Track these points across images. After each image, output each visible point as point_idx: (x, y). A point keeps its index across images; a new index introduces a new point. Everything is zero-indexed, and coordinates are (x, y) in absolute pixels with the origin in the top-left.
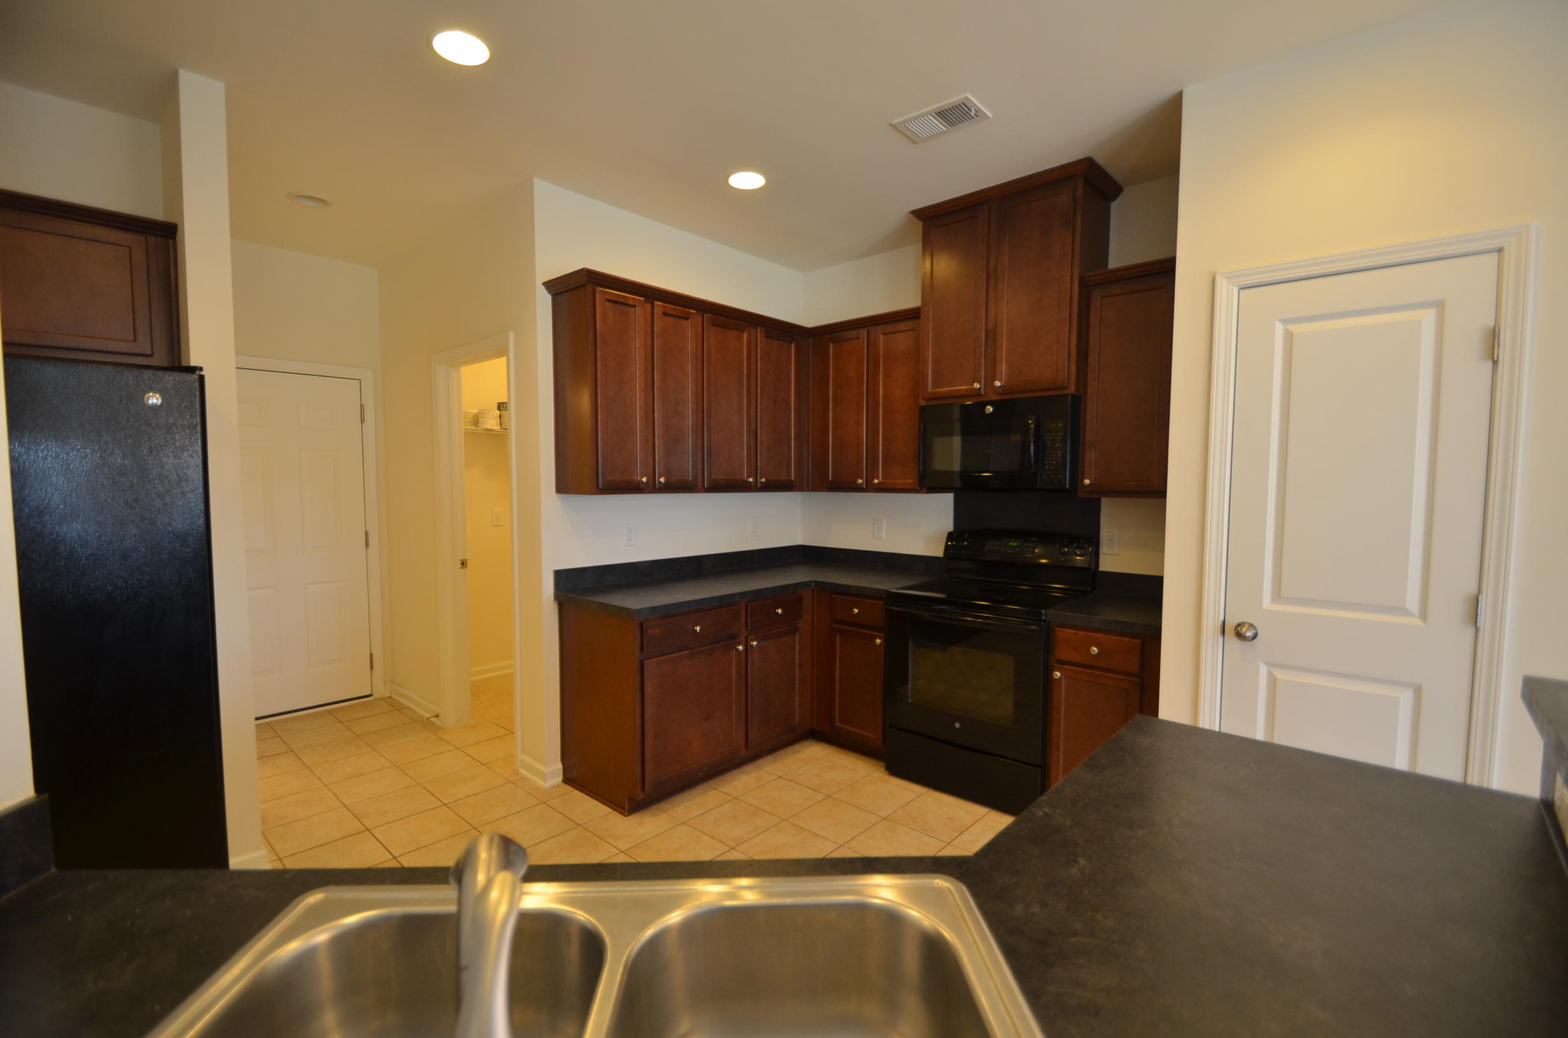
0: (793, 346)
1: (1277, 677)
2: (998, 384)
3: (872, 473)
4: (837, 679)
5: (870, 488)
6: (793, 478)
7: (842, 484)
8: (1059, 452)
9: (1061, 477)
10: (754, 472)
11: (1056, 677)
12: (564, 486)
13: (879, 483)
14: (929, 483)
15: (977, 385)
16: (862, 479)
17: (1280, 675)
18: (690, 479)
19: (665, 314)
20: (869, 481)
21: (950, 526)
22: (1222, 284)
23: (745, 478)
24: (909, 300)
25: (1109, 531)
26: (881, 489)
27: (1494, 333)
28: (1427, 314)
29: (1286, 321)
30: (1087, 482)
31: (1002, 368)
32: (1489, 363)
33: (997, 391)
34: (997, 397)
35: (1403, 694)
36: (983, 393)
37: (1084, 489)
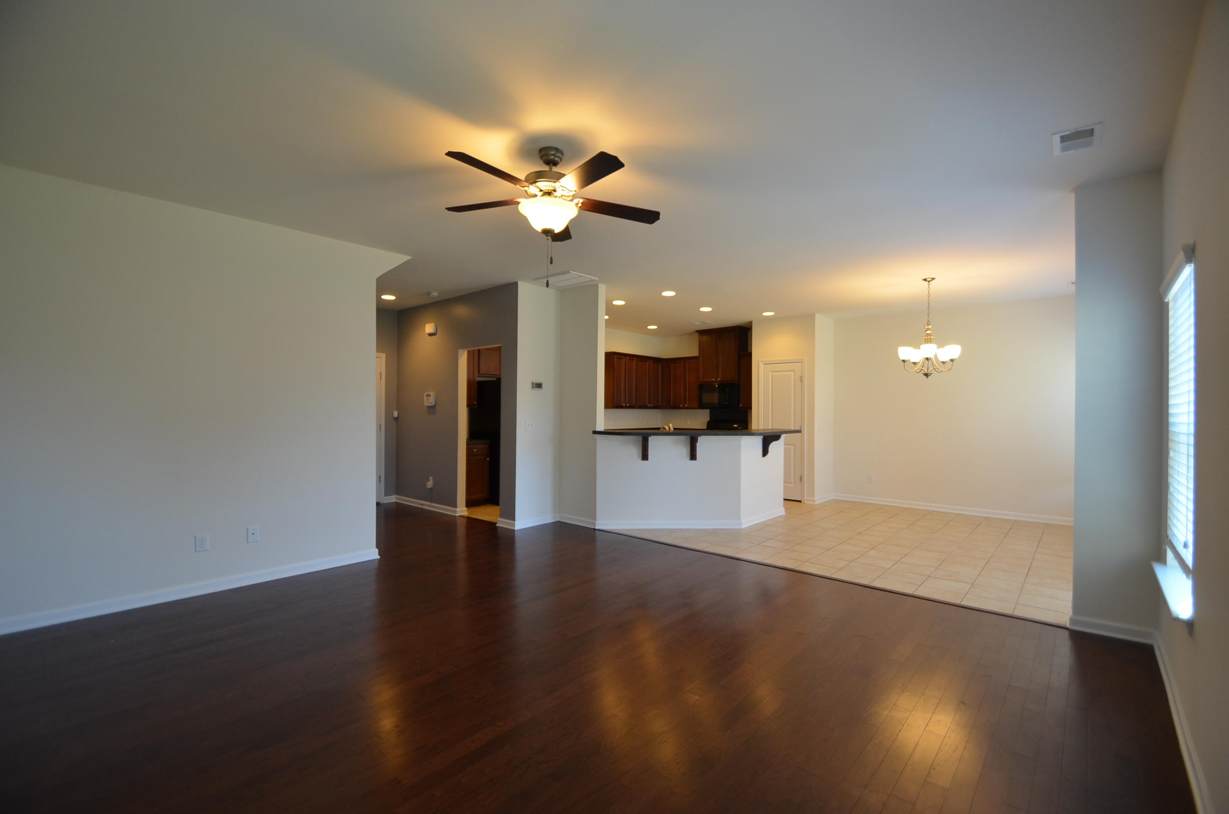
0: (660, 365)
2: (719, 379)
3: (685, 403)
5: (684, 408)
7: (675, 407)
10: (650, 403)
12: (607, 406)
13: (687, 406)
14: (701, 406)
15: (713, 380)
18: (634, 405)
19: (629, 360)
20: (684, 406)
21: (709, 419)
22: (760, 363)
24: (695, 353)
26: (687, 408)
27: (801, 377)
28: (792, 373)
29: (772, 372)
30: (741, 405)
31: (720, 375)
32: (801, 383)
33: (718, 381)
34: (718, 383)
35: (792, 447)
36: (714, 382)
37: (740, 407)
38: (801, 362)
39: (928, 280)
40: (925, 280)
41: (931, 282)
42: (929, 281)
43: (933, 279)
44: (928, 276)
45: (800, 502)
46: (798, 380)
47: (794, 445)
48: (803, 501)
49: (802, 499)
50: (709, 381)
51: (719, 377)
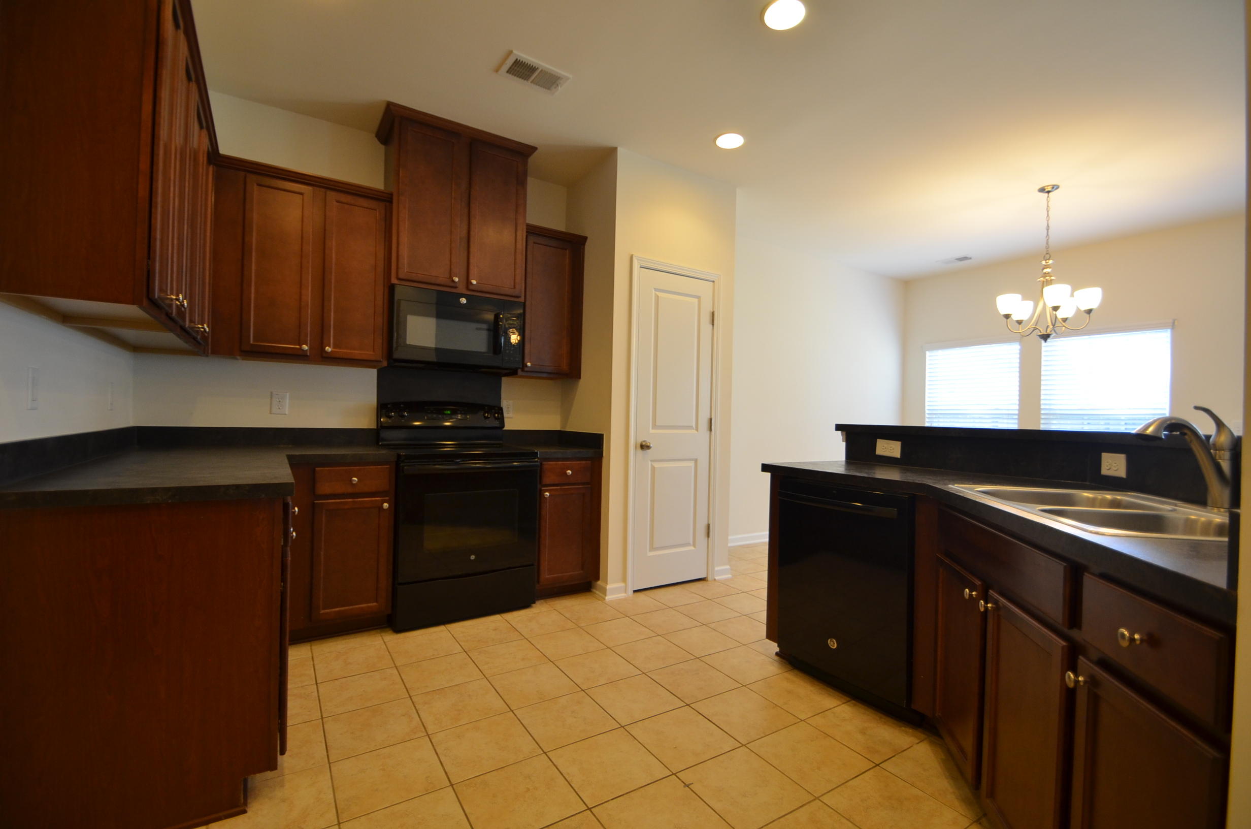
1: (655, 466)
2: (474, 282)
3: (320, 342)
11: (546, 497)
13: (331, 351)
15: (456, 279)
16: (306, 344)
25: (507, 402)
27: (713, 314)
28: (696, 300)
29: (656, 290)
30: (529, 364)
31: (474, 271)
32: (711, 326)
33: (471, 287)
34: (469, 293)
35: (692, 464)
36: (458, 286)
37: (526, 369)
38: (713, 282)
39: (1049, 189)
40: (1042, 190)
41: (1050, 194)
42: (1048, 192)
43: (1055, 187)
44: (1047, 182)
45: (704, 582)
46: (706, 319)
47: (696, 461)
48: (710, 578)
49: (707, 574)
50: (438, 282)
51: (471, 276)
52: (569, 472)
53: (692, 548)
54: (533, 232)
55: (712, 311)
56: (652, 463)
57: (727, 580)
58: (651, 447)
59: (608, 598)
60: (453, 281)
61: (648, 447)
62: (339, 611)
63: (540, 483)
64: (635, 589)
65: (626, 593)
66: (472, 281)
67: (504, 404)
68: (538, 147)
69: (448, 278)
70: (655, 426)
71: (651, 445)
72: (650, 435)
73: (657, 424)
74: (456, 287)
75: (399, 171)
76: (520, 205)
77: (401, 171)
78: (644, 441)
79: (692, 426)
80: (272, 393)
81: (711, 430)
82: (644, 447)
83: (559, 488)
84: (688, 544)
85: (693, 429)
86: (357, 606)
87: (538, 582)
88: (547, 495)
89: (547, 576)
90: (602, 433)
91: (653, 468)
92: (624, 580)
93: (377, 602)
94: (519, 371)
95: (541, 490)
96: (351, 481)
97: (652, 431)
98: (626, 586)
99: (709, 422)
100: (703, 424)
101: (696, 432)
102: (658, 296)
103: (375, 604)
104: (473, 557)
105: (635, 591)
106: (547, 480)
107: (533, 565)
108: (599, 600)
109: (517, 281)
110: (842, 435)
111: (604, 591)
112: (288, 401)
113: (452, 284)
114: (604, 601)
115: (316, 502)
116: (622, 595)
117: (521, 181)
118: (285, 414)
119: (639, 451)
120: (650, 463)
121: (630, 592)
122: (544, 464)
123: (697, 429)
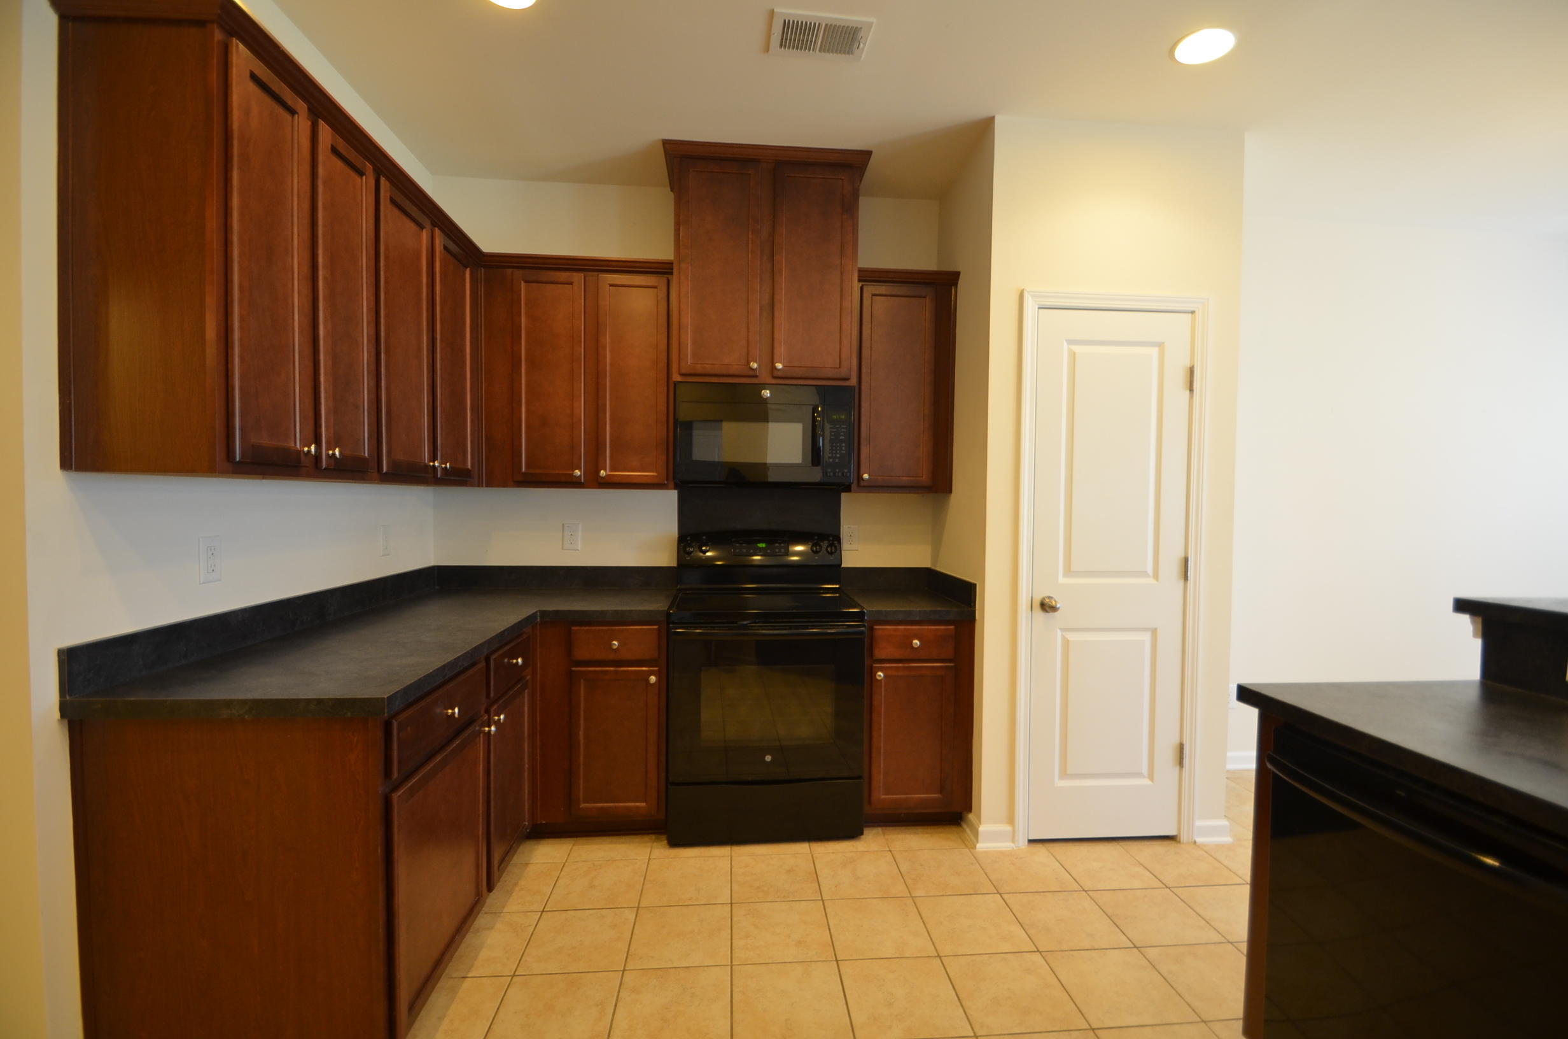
0: (468, 273)
1: (1069, 639)
2: (779, 366)
3: (595, 464)
4: (582, 742)
6: (469, 467)
8: (843, 445)
9: (846, 471)
10: (434, 453)
11: (879, 678)
13: (607, 475)
15: (754, 365)
16: (580, 469)
17: (1072, 637)
18: (366, 455)
20: (590, 473)
22: (1028, 300)
23: (426, 461)
25: (849, 528)
27: (1191, 371)
28: (1154, 351)
29: (1071, 342)
30: (866, 476)
31: (781, 350)
32: (1188, 392)
33: (776, 374)
34: (774, 381)
35: (1146, 637)
36: (758, 374)
37: (862, 483)
38: (1193, 312)
45: (1173, 842)
46: (1177, 378)
47: (1154, 632)
48: (1184, 838)
49: (1179, 829)
50: (732, 371)
51: (776, 357)
52: (916, 642)
53: (1147, 782)
54: (869, 277)
55: (1189, 365)
56: (1064, 633)
57: (1220, 847)
58: (1059, 608)
59: (981, 846)
60: (751, 369)
61: (1054, 609)
62: (602, 808)
63: (871, 655)
64: (1030, 838)
65: (1013, 841)
66: (777, 364)
67: (846, 529)
68: (873, 150)
69: (745, 365)
70: (1068, 572)
71: (1058, 606)
72: (1058, 587)
73: (1073, 569)
74: (756, 376)
75: (679, 230)
76: (849, 243)
77: (681, 229)
78: (1050, 598)
79: (1146, 572)
80: (563, 525)
81: (1186, 577)
82: (1047, 607)
83: (901, 665)
84: (1139, 775)
85: (1148, 576)
86: (621, 804)
87: (870, 802)
88: (880, 676)
89: (883, 797)
90: (975, 582)
91: (1066, 643)
92: (1011, 820)
93: (646, 801)
94: (854, 486)
95: (872, 667)
96: (611, 645)
97: (1062, 580)
98: (1014, 832)
99: (1184, 564)
100: (1170, 568)
101: (1155, 582)
102: (1074, 353)
103: (644, 804)
104: (768, 758)
105: (1031, 841)
106: (880, 653)
107: (860, 777)
108: (967, 846)
109: (843, 356)
110: (1473, 622)
111: (976, 833)
112: (580, 534)
113: (751, 373)
114: (973, 851)
115: (574, 669)
116: (1006, 845)
117: (850, 208)
118: (578, 550)
119: (1039, 614)
120: (1059, 633)
121: (1022, 843)
122: (876, 629)
123: (1156, 576)
